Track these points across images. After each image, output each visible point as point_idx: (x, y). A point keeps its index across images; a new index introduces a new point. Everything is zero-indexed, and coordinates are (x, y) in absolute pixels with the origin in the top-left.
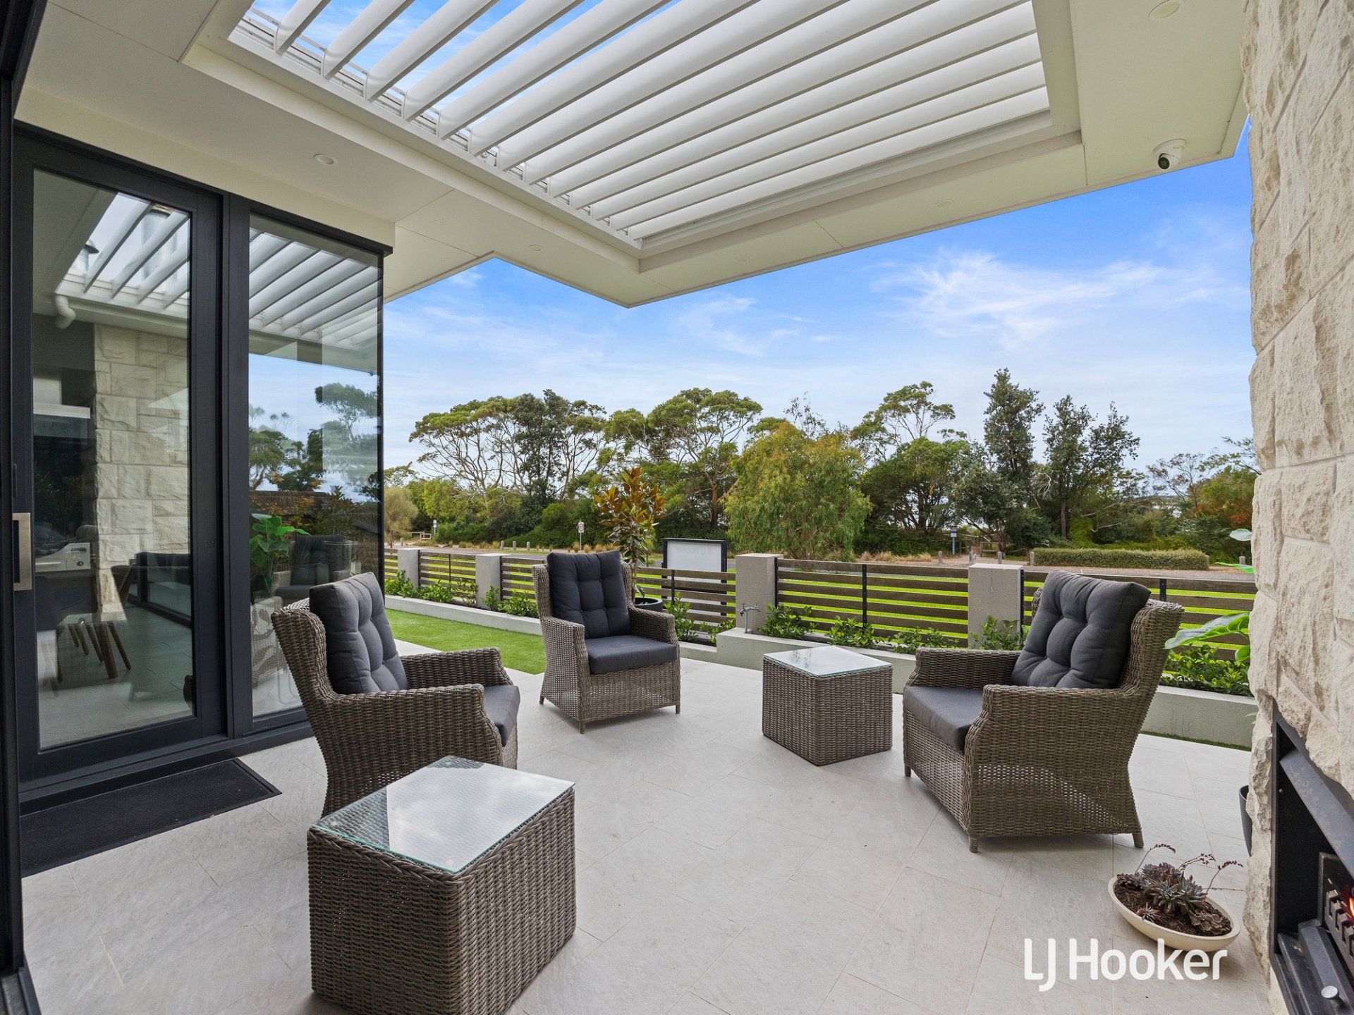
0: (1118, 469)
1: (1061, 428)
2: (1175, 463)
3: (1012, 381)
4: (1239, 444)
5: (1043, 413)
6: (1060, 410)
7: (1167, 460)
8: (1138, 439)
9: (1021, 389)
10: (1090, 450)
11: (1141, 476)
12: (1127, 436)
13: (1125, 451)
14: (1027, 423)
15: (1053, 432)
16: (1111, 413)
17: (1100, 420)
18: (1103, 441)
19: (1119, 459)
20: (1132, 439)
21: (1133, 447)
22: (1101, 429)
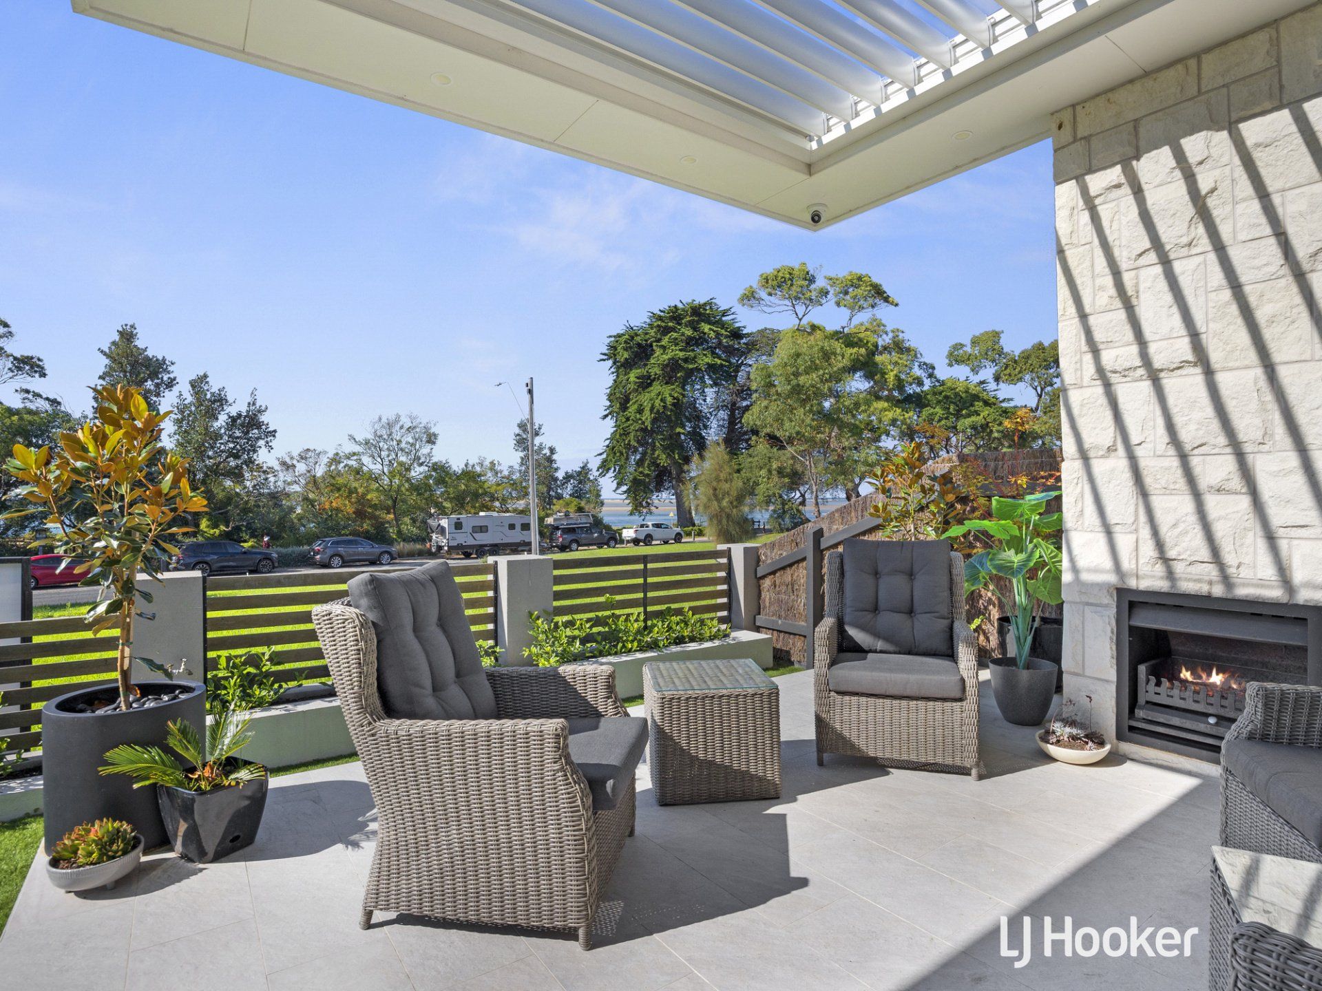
0: (250, 462)
1: (193, 409)
2: (302, 458)
3: (140, 343)
4: (360, 444)
5: (176, 389)
6: (193, 386)
7: (295, 454)
8: (275, 431)
9: (150, 353)
10: (226, 438)
11: (271, 470)
12: (264, 427)
13: (261, 443)
14: (155, 399)
15: (182, 412)
16: (249, 399)
17: (238, 405)
18: (239, 429)
19: (255, 451)
20: (269, 430)
21: (269, 439)
22: (239, 416)
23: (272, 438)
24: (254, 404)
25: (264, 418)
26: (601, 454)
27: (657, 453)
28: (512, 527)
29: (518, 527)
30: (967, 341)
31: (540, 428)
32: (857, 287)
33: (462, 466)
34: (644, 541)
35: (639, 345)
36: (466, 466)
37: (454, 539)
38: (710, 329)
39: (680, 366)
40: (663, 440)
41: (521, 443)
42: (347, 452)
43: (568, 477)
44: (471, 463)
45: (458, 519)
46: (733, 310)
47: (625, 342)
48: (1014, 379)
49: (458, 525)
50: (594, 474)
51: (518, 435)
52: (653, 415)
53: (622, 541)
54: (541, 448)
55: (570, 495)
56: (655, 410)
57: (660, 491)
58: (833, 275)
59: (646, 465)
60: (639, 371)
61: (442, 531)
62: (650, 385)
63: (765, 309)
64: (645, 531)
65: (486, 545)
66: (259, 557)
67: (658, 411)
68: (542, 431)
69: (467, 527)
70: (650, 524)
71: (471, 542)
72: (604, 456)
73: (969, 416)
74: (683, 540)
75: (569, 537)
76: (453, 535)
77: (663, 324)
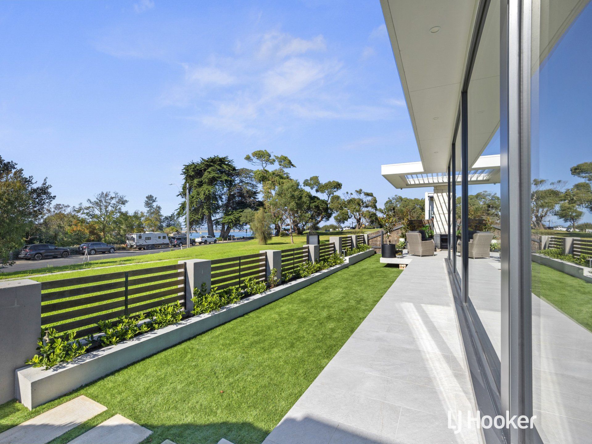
4: (92, 203)
8: (54, 196)
12: (50, 194)
16: (43, 182)
17: (37, 184)
20: (52, 195)
23: (53, 199)
24: (45, 184)
25: (50, 190)
26: (177, 210)
27: (204, 210)
28: (159, 237)
29: (162, 238)
30: (309, 179)
31: (155, 199)
32: (285, 160)
34: (204, 243)
35: (198, 170)
36: (135, 213)
37: (138, 242)
38: (227, 167)
39: (216, 179)
40: (207, 205)
41: (148, 204)
42: (85, 206)
43: (166, 218)
45: (140, 234)
46: (233, 161)
47: (193, 168)
48: (323, 192)
49: (140, 237)
50: (176, 218)
51: (146, 201)
53: (198, 243)
56: (206, 195)
58: (276, 156)
59: (199, 215)
60: (198, 179)
61: (133, 239)
62: (202, 185)
63: (253, 163)
64: (204, 239)
65: (150, 245)
66: (63, 250)
67: (207, 195)
69: (143, 238)
70: (206, 236)
71: (145, 243)
72: (179, 210)
73: (313, 203)
74: (217, 242)
75: (179, 241)
76: (138, 241)
77: (208, 164)
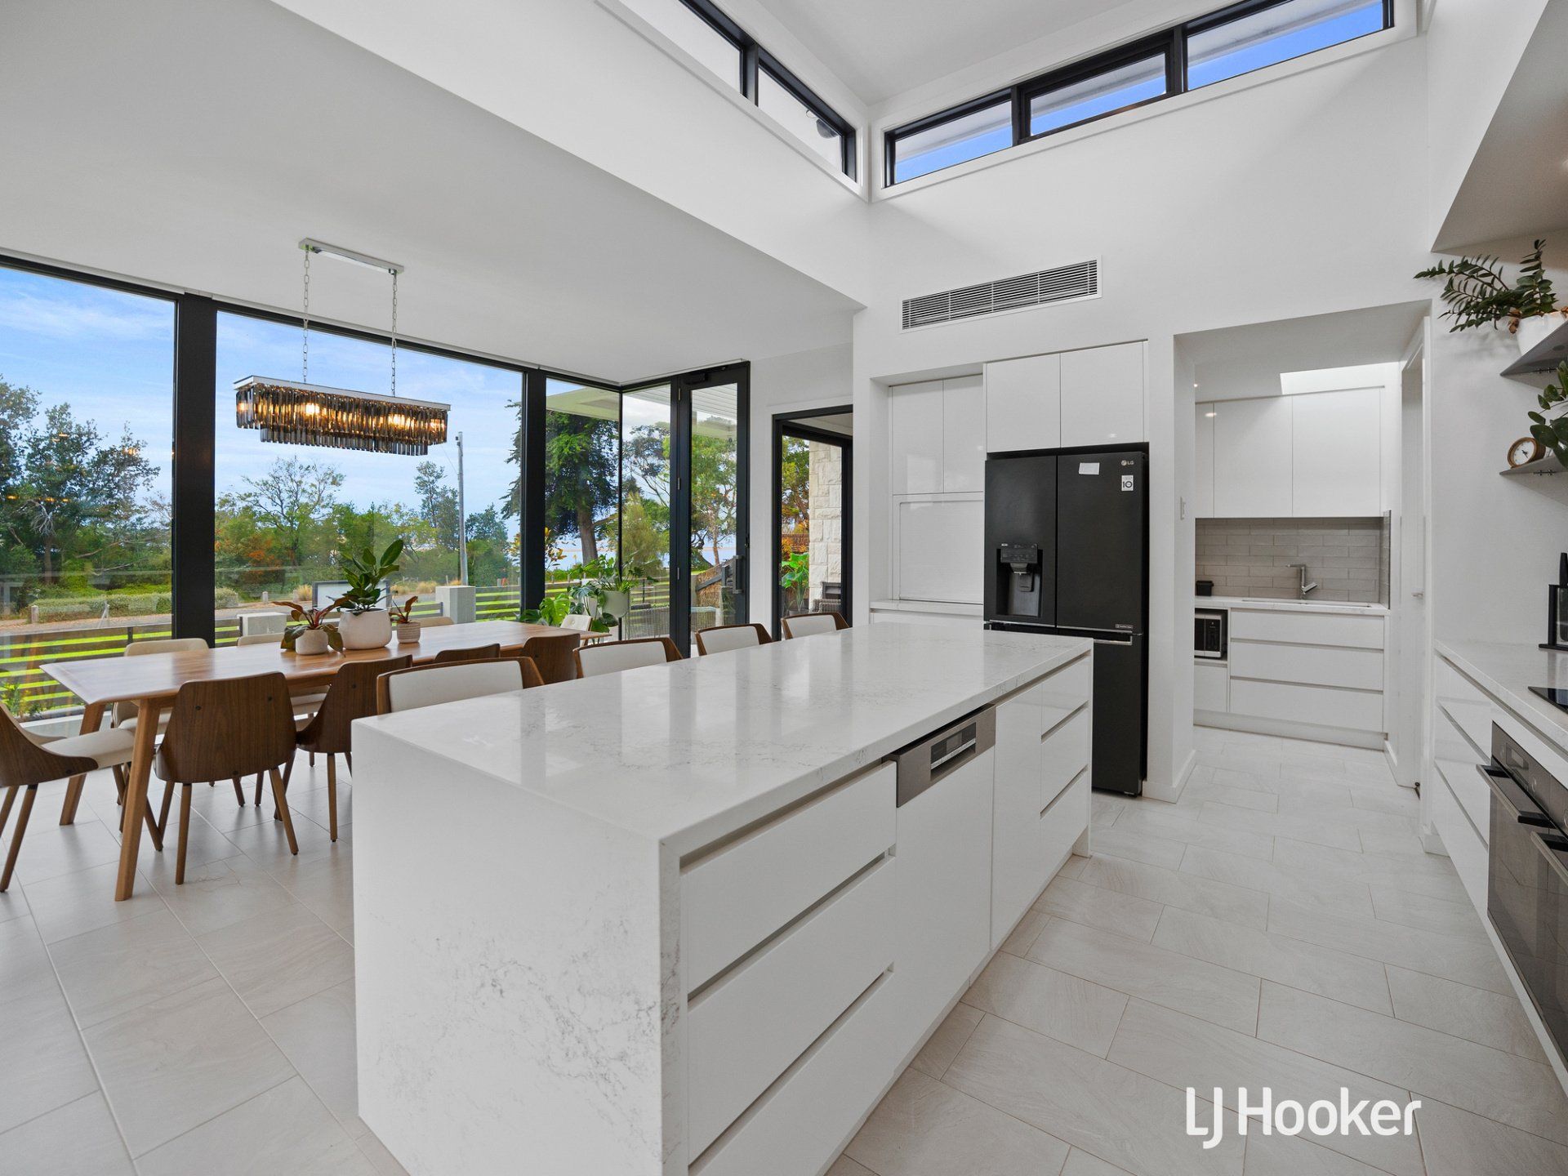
0: (126, 501)
4: (256, 485)
6: (51, 418)
10: (95, 474)
12: (143, 464)
13: (139, 480)
15: (35, 446)
16: (124, 434)
17: (110, 440)
18: (111, 466)
19: (131, 490)
20: (150, 467)
21: (150, 477)
22: (112, 451)
23: (153, 476)
24: (130, 439)
25: (141, 454)
33: (369, 508)
36: (372, 508)
42: (242, 493)
43: (473, 519)
44: (377, 507)
50: (498, 518)
51: (418, 478)
52: (561, 463)
54: (445, 491)
55: (475, 537)
57: (563, 534)
68: (444, 473)
72: (509, 499)
